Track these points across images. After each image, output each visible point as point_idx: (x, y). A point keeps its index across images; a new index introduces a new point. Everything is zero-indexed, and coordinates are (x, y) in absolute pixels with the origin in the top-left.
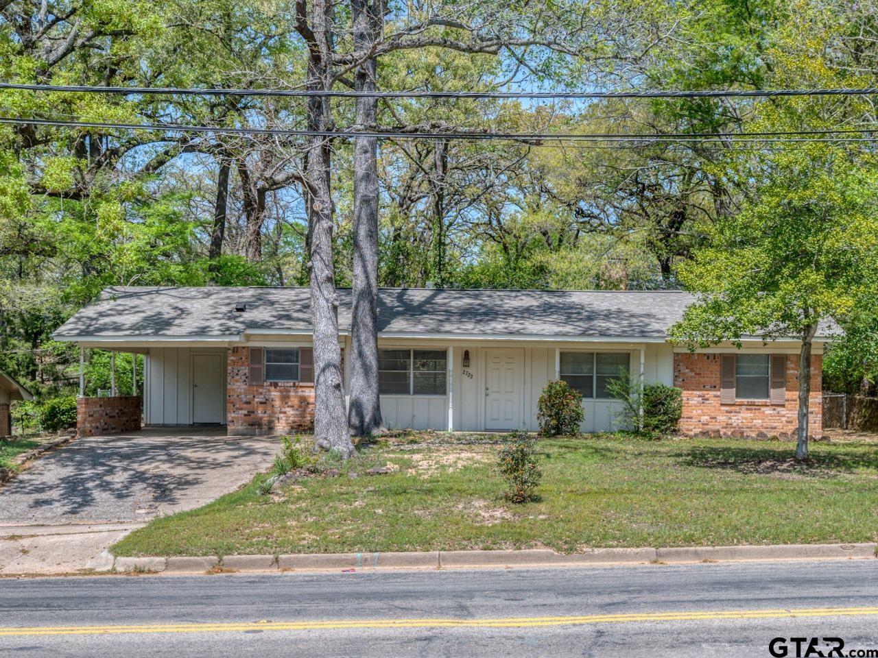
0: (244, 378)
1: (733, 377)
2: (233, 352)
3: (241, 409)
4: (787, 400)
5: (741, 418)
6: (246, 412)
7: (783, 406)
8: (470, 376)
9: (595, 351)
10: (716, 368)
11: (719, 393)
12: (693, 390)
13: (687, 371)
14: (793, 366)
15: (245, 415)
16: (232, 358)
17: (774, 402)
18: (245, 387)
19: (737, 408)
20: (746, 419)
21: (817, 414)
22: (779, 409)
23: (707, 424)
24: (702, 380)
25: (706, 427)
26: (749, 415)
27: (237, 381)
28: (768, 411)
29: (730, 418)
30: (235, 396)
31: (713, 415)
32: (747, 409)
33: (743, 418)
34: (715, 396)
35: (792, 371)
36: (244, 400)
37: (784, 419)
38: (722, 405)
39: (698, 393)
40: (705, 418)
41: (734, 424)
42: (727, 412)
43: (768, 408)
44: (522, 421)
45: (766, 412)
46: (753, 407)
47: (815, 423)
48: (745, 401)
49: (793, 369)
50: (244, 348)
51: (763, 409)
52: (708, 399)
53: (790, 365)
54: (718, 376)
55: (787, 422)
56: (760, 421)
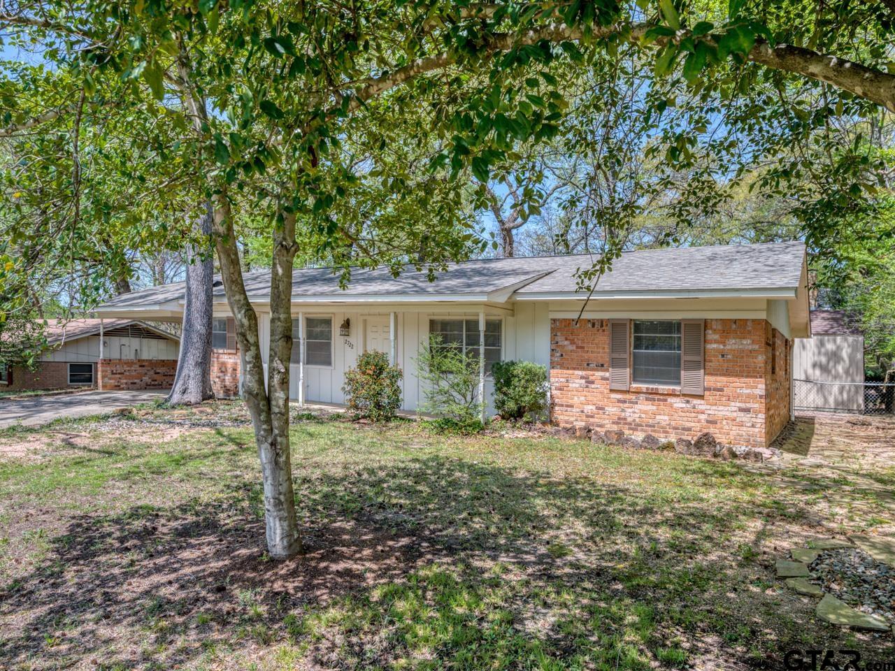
1: (625, 352)
4: (709, 389)
5: (641, 410)
7: (701, 397)
8: (351, 346)
9: (464, 318)
10: (603, 339)
11: (607, 375)
12: (574, 369)
13: (566, 343)
14: (716, 337)
17: (687, 390)
19: (633, 397)
20: (645, 412)
21: (756, 413)
22: (696, 401)
23: (592, 417)
24: (586, 356)
25: (591, 420)
26: (649, 407)
28: (678, 403)
29: (623, 411)
31: (600, 404)
32: (647, 399)
33: (642, 412)
34: (603, 379)
35: (715, 346)
37: (703, 417)
38: (612, 391)
39: (580, 373)
40: (589, 408)
41: (629, 420)
42: (619, 401)
43: (677, 400)
45: (675, 405)
46: (657, 397)
47: (753, 426)
48: (644, 386)
49: (716, 342)
51: (671, 400)
52: (593, 382)
53: (711, 335)
54: (607, 350)
55: (708, 422)
56: (666, 418)
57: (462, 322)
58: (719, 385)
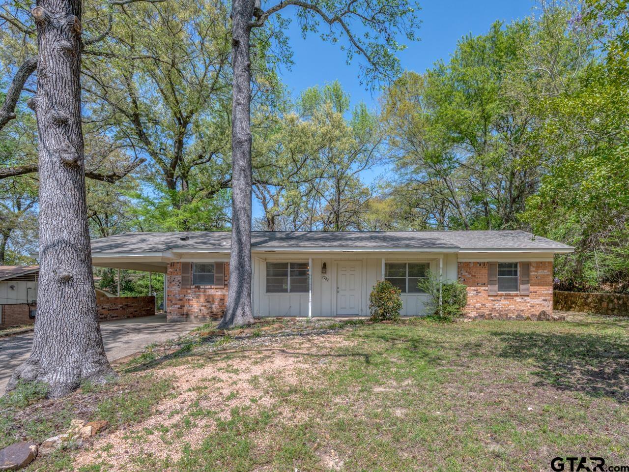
0: (178, 283)
1: (496, 277)
2: (171, 266)
3: (176, 304)
4: (531, 292)
5: (502, 305)
6: (179, 306)
7: (528, 296)
8: (327, 279)
9: (407, 262)
10: (485, 271)
11: (487, 288)
12: (470, 286)
13: (466, 274)
14: (534, 269)
15: (179, 308)
16: (170, 270)
17: (523, 293)
18: (179, 289)
19: (499, 298)
20: (504, 305)
21: (549, 301)
22: (526, 298)
23: (480, 309)
24: (476, 280)
25: (479, 311)
26: (506, 302)
27: (174, 285)
28: (518, 299)
29: (494, 305)
30: (172, 296)
31: (483, 303)
32: (505, 299)
33: (502, 304)
34: (485, 290)
35: (533, 273)
36: (178, 298)
37: (529, 305)
38: (489, 296)
39: (474, 288)
40: (478, 305)
41: (497, 309)
42: (492, 300)
43: (518, 298)
44: (360, 309)
45: (517, 300)
46: (509, 297)
47: (548, 307)
48: (504, 293)
49: (534, 271)
50: (178, 263)
51: (515, 298)
52: (480, 292)
53: (532, 269)
54: (487, 277)
55: (530, 306)
56: (513, 306)
57: (406, 264)
58: (535, 290)
